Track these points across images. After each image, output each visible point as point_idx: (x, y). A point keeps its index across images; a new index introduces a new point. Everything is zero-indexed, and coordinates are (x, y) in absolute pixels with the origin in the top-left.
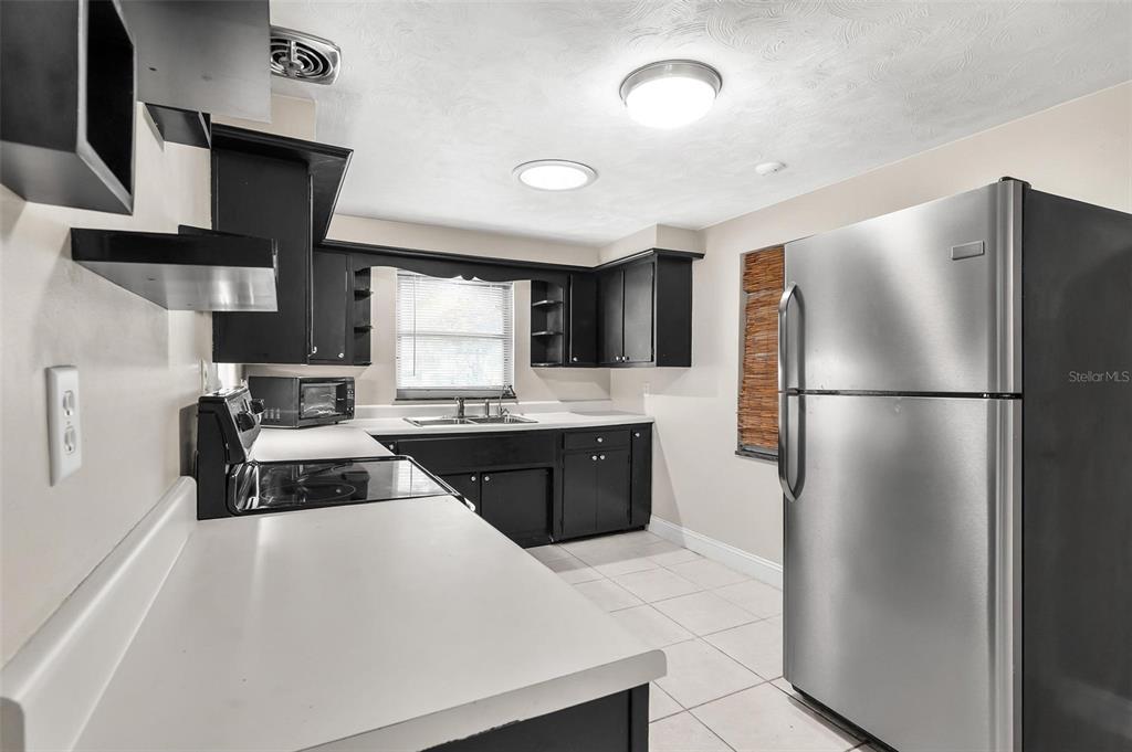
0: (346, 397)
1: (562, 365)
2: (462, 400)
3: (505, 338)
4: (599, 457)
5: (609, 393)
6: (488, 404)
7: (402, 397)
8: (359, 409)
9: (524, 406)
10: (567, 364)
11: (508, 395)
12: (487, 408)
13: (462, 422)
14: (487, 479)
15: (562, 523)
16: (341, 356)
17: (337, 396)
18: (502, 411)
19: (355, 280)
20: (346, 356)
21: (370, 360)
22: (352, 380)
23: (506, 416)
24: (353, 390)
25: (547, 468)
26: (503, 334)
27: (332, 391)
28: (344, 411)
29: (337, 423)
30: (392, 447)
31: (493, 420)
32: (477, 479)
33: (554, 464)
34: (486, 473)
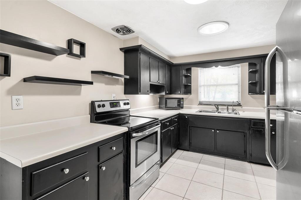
0: (180, 103)
1: (259, 94)
2: (218, 105)
3: (238, 85)
6: (228, 107)
7: (201, 104)
8: (185, 106)
9: (244, 109)
11: (239, 105)
13: (218, 113)
14: (218, 132)
15: (251, 155)
16: (179, 92)
17: (178, 103)
18: (233, 110)
19: (184, 72)
20: (181, 92)
21: (191, 93)
22: (183, 99)
23: (235, 112)
24: (183, 101)
25: (244, 132)
26: (237, 83)
27: (176, 101)
28: (180, 106)
29: (179, 109)
30: (187, 117)
31: (229, 113)
32: (215, 131)
33: (247, 132)
34: (218, 130)
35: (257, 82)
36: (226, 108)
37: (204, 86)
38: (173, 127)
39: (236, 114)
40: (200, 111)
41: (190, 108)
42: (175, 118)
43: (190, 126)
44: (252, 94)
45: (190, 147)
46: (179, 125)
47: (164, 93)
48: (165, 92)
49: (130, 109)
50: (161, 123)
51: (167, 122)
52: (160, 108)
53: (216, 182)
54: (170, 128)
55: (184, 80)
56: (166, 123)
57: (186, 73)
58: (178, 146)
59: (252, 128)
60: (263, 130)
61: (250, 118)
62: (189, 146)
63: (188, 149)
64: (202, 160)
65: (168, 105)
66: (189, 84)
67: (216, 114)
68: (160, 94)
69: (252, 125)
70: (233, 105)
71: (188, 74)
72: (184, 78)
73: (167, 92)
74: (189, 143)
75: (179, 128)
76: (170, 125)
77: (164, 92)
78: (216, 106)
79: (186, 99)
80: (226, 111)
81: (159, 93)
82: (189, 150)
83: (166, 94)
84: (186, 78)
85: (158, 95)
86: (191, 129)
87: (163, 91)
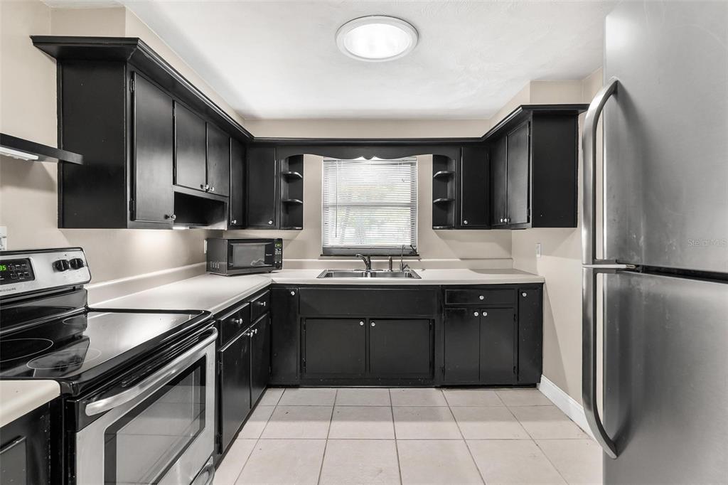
0: (273, 253)
1: (455, 228)
2: (369, 256)
3: (411, 206)
4: (481, 314)
5: (511, 253)
6: (391, 259)
7: (327, 253)
8: (286, 262)
9: (425, 262)
10: (459, 226)
11: (413, 253)
12: (391, 263)
14: (373, 325)
15: (443, 371)
16: (270, 222)
17: (266, 253)
18: (403, 267)
19: (284, 166)
20: (274, 223)
21: (302, 226)
22: (280, 240)
23: (407, 271)
24: (282, 248)
25: (429, 320)
26: (409, 202)
27: (261, 248)
28: (273, 263)
29: (270, 272)
30: (293, 293)
31: (395, 275)
32: (365, 323)
33: (435, 316)
34: (373, 320)
35: (453, 200)
36: (386, 263)
37: (335, 206)
38: (254, 328)
39: (410, 276)
40: (325, 274)
41: (299, 266)
42: (261, 300)
43: (301, 318)
44: (442, 227)
45: (301, 376)
46: (271, 317)
47: (222, 226)
48: (226, 222)
49: (87, 282)
50: (218, 325)
51: (236, 316)
52: (211, 270)
53: (381, 471)
54: (247, 332)
55: (283, 189)
56: (233, 320)
57: (288, 169)
58: (269, 380)
59: (446, 306)
60: (466, 309)
61: (442, 285)
62: (299, 374)
63: (297, 382)
64: (337, 409)
65: (238, 262)
66: (298, 201)
67: (369, 280)
68: (209, 228)
69: (446, 301)
70: (404, 255)
71: (296, 173)
72: (283, 183)
73: (235, 222)
74: (299, 366)
75: (271, 325)
76: (246, 324)
77: (223, 220)
78: (366, 258)
79: (289, 240)
80: (387, 270)
81: (206, 224)
82: (299, 383)
83: (231, 227)
84: (288, 185)
85: (201, 231)
86: (305, 326)
87: (221, 219)
